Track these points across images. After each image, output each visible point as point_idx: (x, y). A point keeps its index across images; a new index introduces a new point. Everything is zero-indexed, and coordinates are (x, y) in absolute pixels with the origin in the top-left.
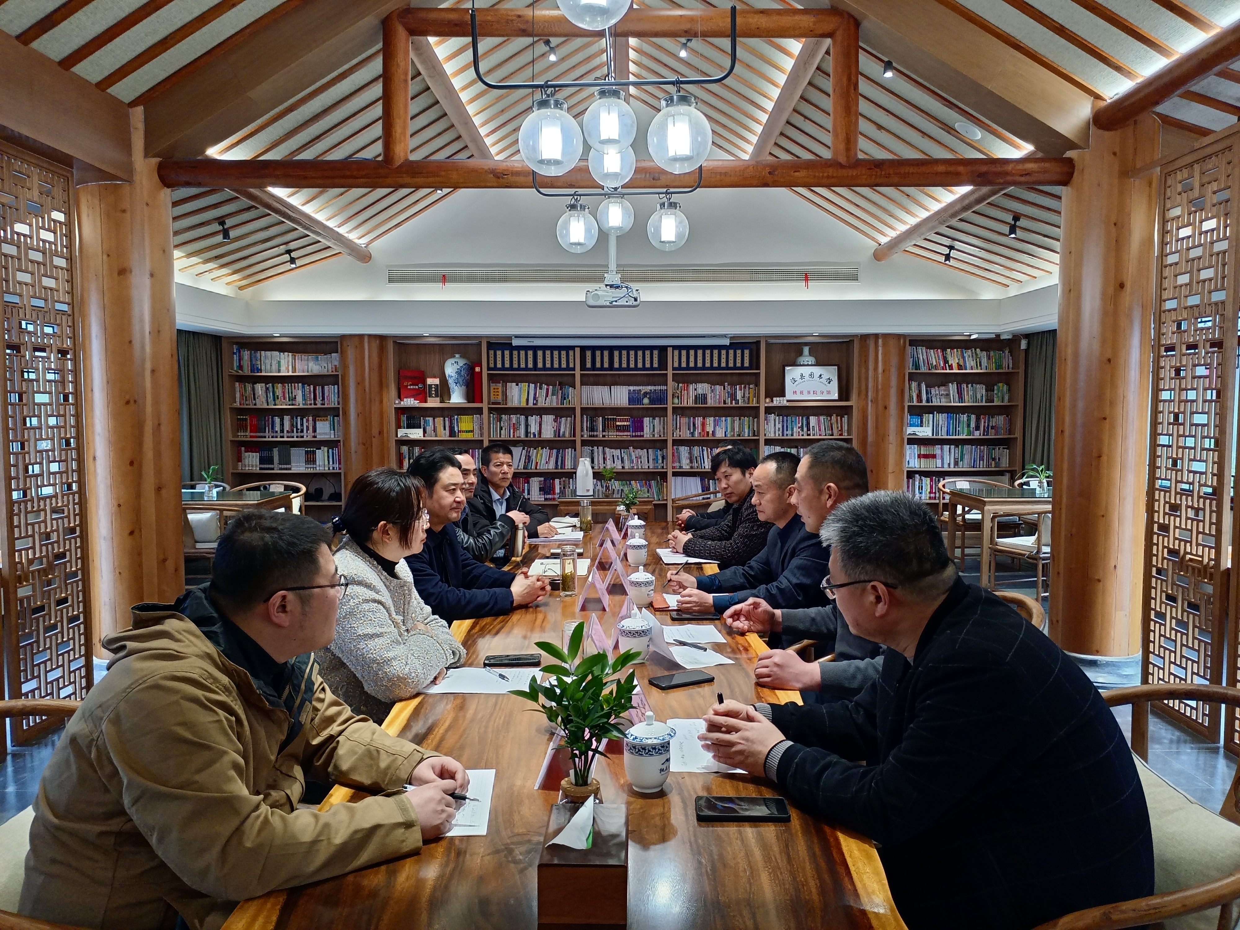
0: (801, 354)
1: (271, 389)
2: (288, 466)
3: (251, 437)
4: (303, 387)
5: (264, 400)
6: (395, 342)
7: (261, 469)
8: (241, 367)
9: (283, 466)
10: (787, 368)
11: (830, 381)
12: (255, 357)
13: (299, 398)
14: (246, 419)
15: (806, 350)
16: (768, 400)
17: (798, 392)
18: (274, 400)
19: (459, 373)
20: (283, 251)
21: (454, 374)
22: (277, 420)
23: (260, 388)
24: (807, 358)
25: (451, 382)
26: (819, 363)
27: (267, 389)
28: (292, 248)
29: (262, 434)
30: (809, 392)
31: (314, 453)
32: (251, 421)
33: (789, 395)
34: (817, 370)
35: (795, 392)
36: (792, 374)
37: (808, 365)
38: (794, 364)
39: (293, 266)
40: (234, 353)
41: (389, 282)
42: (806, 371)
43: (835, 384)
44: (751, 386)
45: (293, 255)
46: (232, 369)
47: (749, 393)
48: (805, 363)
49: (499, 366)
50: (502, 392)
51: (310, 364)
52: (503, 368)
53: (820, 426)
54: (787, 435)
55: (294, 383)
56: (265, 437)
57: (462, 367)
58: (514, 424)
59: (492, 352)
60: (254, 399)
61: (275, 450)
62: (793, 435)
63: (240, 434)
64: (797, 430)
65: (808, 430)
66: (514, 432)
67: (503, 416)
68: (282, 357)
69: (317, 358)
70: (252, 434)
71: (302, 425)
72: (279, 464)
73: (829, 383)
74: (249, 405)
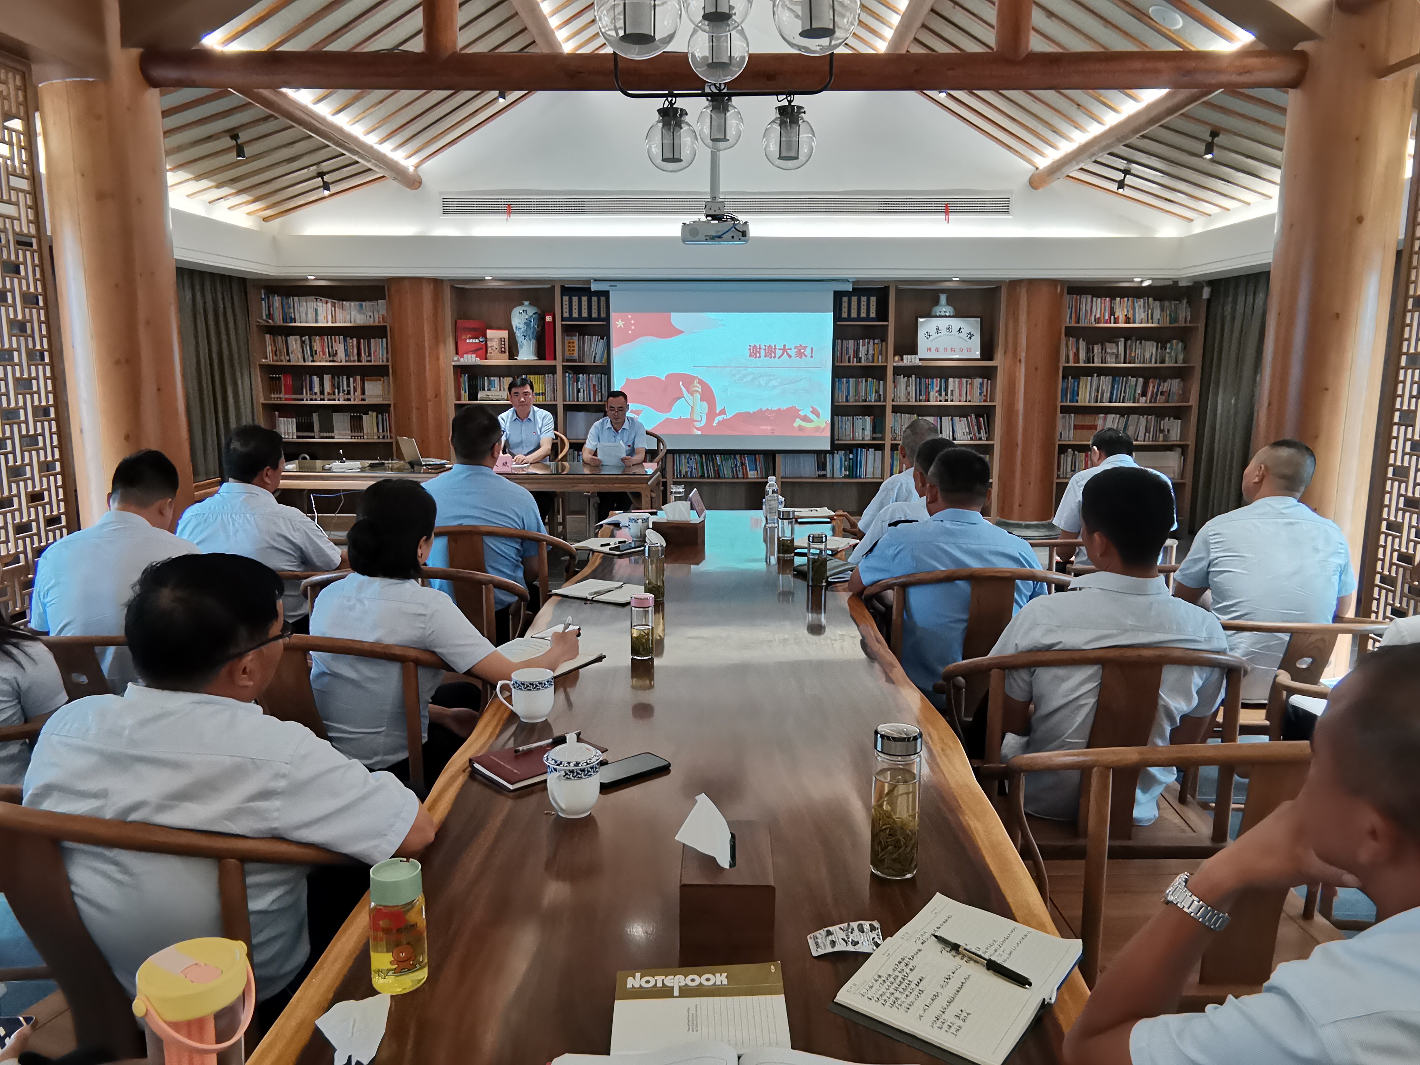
0: (936, 302)
1: (307, 342)
2: (331, 434)
3: (286, 399)
4: (345, 340)
5: (300, 355)
6: (452, 287)
7: (298, 437)
8: (270, 316)
9: (325, 434)
10: (921, 320)
11: (971, 336)
12: (288, 303)
13: (341, 354)
14: (280, 378)
15: (943, 298)
16: (897, 358)
17: (933, 350)
18: (312, 356)
19: (527, 324)
20: (314, 174)
21: (522, 326)
22: (316, 379)
23: (294, 342)
24: (943, 308)
25: (519, 334)
26: (958, 314)
27: (303, 342)
28: (325, 170)
29: (298, 396)
30: (946, 349)
31: (361, 418)
32: (286, 381)
33: (922, 353)
34: (956, 323)
35: (929, 349)
36: (926, 327)
37: (946, 316)
38: (929, 315)
39: (326, 193)
40: (263, 299)
41: (445, 213)
42: (943, 323)
43: (977, 339)
44: (876, 341)
45: (326, 178)
46: (261, 317)
47: (874, 350)
48: (943, 314)
49: (575, 315)
50: (579, 346)
51: (353, 313)
52: (580, 318)
53: (960, 391)
54: (920, 401)
55: (335, 335)
56: (303, 400)
57: (531, 317)
58: (594, 385)
59: (566, 299)
60: (288, 355)
61: (315, 416)
62: (929, 401)
63: (273, 396)
64: (933, 394)
65: (946, 395)
66: (594, 395)
67: (581, 375)
68: (320, 304)
69: (361, 306)
70: (287, 396)
71: (348, 385)
72: (320, 431)
73: (970, 338)
74: (282, 361)
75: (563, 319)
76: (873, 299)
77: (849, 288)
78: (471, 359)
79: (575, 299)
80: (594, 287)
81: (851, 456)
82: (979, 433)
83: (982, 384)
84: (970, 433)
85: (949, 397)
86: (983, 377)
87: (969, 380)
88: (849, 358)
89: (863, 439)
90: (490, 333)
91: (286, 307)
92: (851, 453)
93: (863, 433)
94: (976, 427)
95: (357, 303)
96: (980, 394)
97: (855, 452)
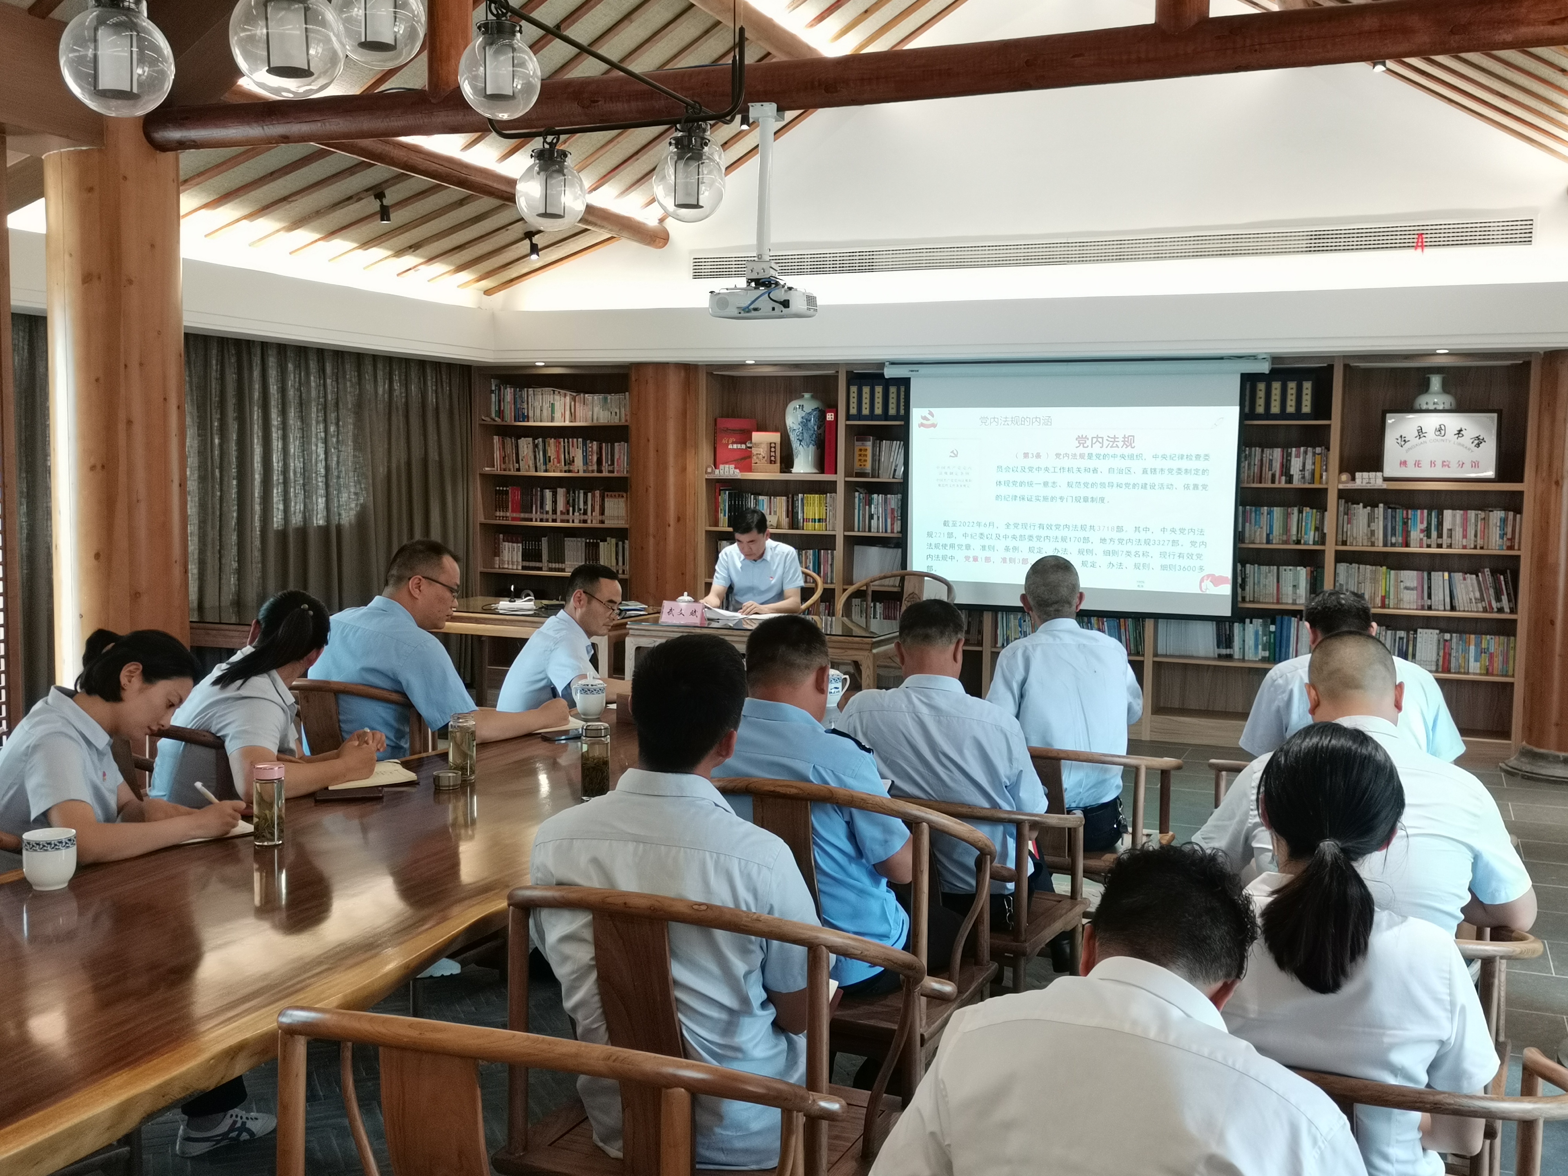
0: (1425, 387)
1: (541, 447)
2: (561, 566)
3: (514, 519)
4: (585, 444)
5: (531, 463)
6: (710, 374)
7: (524, 568)
8: (500, 413)
9: (554, 565)
10: (1392, 417)
11: (1479, 442)
12: (521, 396)
13: (579, 462)
14: (507, 492)
15: (1436, 382)
16: (1344, 477)
17: (1411, 463)
18: (545, 463)
20: (521, 235)
21: (798, 426)
22: (548, 494)
23: (525, 445)
24: (1435, 396)
26: (1460, 408)
27: (536, 446)
29: (527, 516)
30: (1433, 464)
31: (597, 546)
32: (513, 496)
33: (1391, 468)
34: (1453, 421)
35: (1404, 463)
36: (1401, 428)
37: (1436, 411)
38: (1412, 409)
40: (492, 392)
41: (695, 277)
42: (1430, 422)
43: (1490, 449)
44: (1314, 450)
45: (536, 239)
46: (489, 415)
47: (1314, 464)
48: (1431, 407)
49: (866, 411)
50: (874, 455)
51: (596, 409)
52: (872, 416)
53: (1465, 531)
54: (1393, 545)
55: (573, 437)
56: (531, 520)
57: (810, 414)
58: (893, 510)
59: (854, 389)
60: (518, 462)
61: (544, 541)
62: (1407, 545)
63: (498, 514)
64: (1416, 535)
65: (1440, 536)
66: (892, 524)
67: (875, 496)
68: (557, 397)
69: (606, 399)
70: (515, 515)
71: (585, 503)
72: (549, 561)
73: (1478, 445)
74: (510, 470)
75: (848, 417)
76: (1307, 386)
77: (1264, 368)
78: (728, 471)
79: (866, 390)
80: (889, 372)
81: (1273, 628)
82: (1498, 600)
83: (1504, 521)
84: (1482, 599)
85: (1445, 540)
86: (1506, 509)
87: (1482, 514)
88: (1273, 476)
89: (1294, 603)
90: (757, 436)
91: (519, 401)
92: (1273, 623)
93: (1295, 593)
94: (1492, 591)
95: (601, 396)
96: (1502, 537)
97: (1278, 622)
